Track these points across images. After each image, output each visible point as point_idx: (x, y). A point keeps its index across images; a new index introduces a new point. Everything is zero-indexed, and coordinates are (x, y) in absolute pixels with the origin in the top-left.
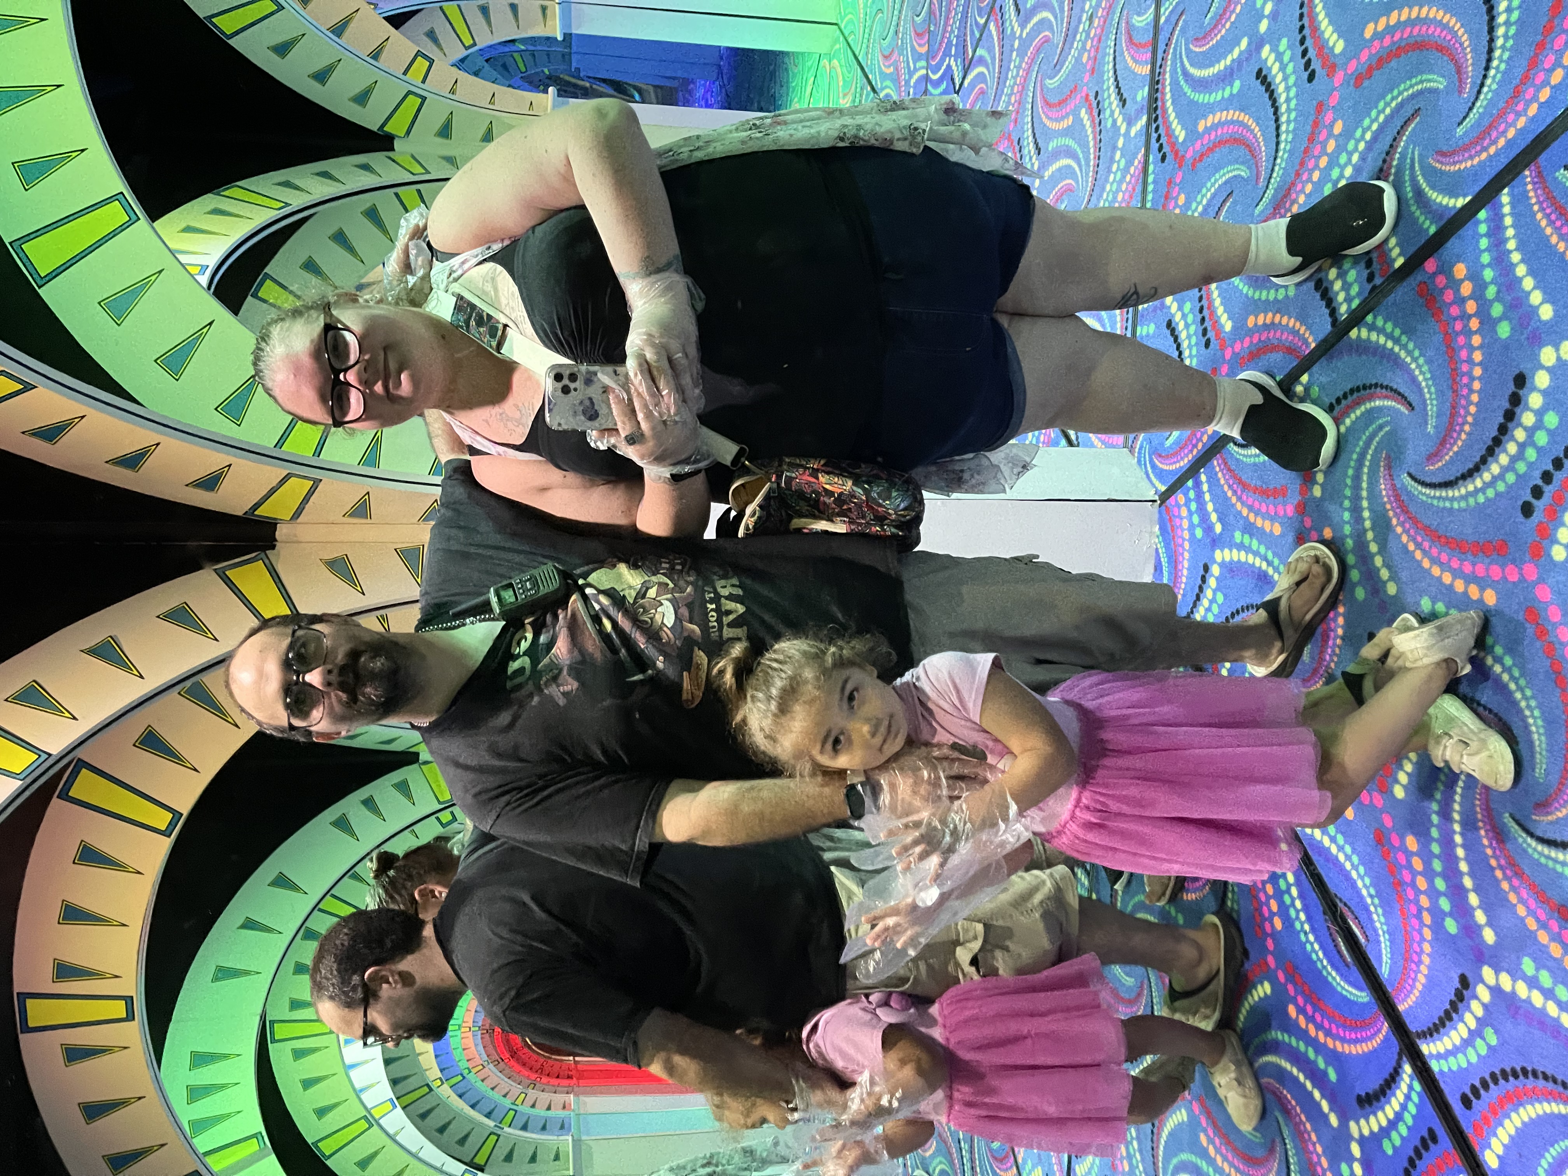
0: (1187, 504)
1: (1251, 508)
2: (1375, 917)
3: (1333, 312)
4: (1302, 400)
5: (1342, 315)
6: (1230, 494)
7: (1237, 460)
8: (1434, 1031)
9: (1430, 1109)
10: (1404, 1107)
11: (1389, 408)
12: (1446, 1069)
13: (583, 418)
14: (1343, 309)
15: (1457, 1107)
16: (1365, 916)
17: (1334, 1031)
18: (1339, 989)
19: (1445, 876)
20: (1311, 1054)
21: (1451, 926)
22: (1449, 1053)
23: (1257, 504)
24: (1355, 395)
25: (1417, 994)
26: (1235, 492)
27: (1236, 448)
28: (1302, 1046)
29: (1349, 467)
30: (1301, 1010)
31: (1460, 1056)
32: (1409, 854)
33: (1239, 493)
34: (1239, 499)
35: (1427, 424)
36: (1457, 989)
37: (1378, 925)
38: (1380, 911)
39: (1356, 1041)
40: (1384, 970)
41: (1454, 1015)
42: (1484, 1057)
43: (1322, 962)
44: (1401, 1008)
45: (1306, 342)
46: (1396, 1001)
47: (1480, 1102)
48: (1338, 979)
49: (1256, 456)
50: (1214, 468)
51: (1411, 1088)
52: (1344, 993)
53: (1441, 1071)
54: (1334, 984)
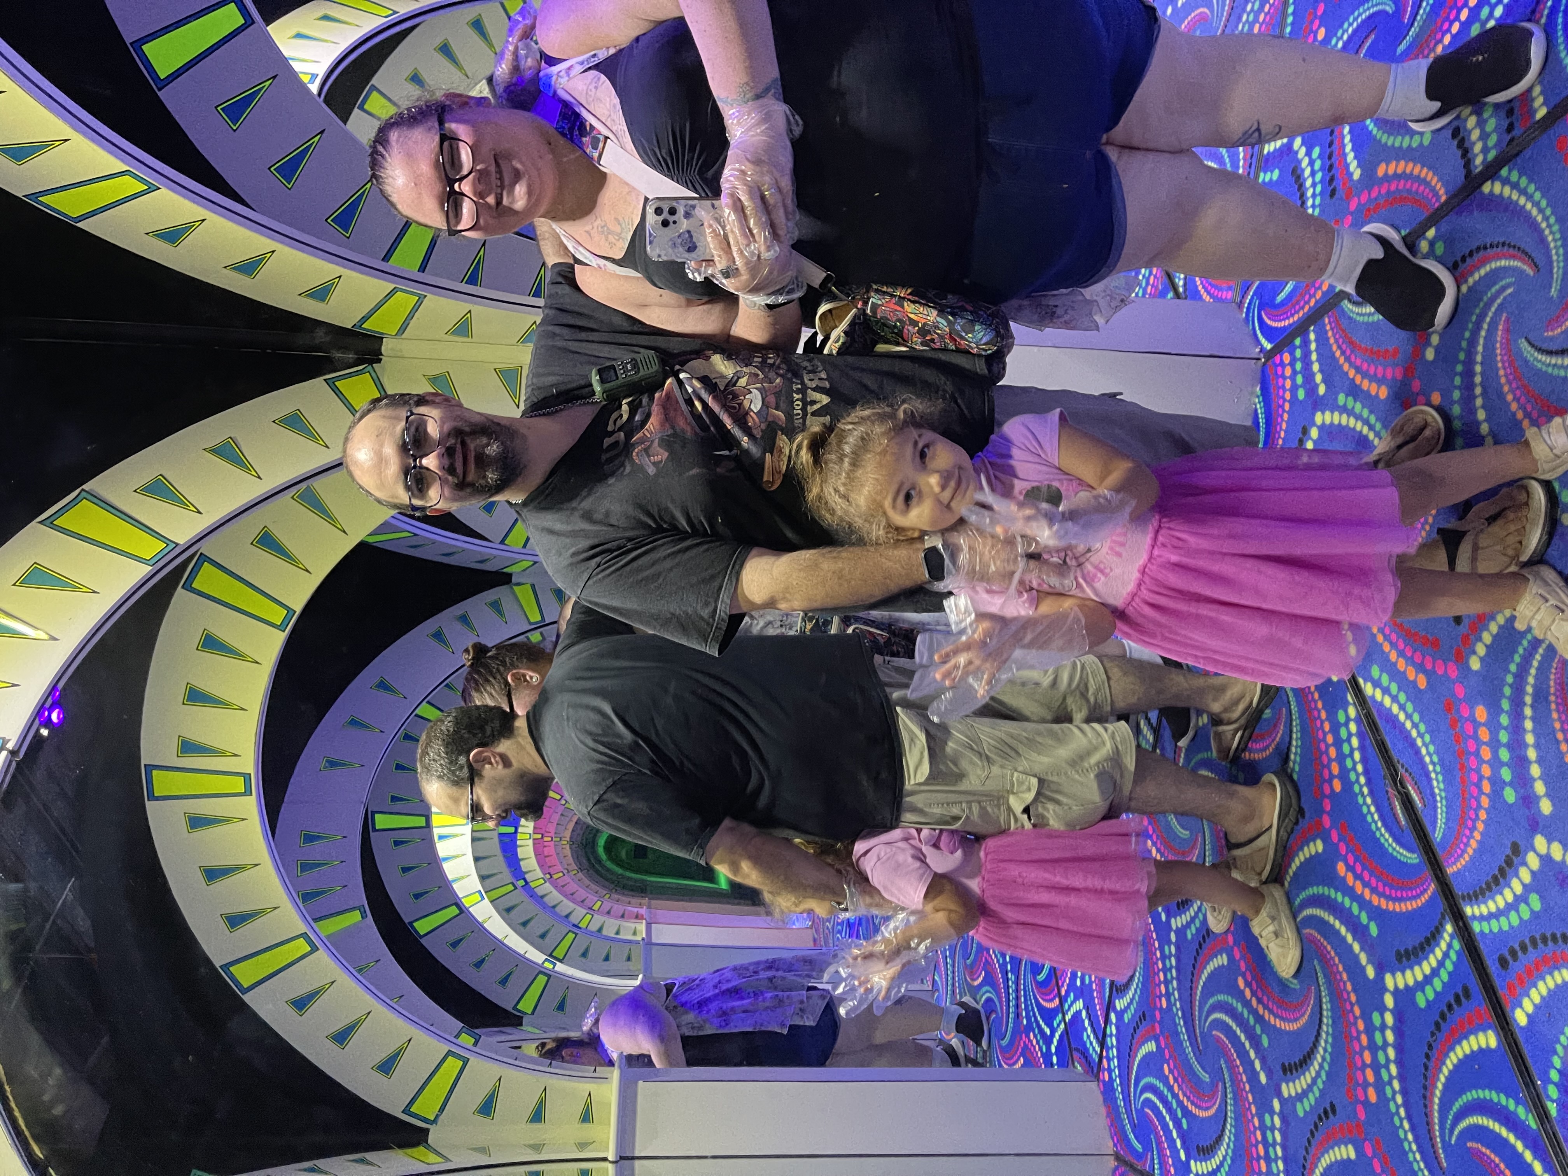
0: (1292, 364)
1: (1358, 370)
2: (1435, 783)
3: (1468, 163)
4: (1426, 257)
5: (1476, 167)
6: (1338, 354)
7: (1350, 318)
8: (1479, 895)
9: (1468, 966)
10: (1441, 964)
11: (1515, 269)
12: (1487, 931)
13: (681, 249)
14: (1479, 160)
15: (1493, 967)
16: (1425, 783)
17: (1381, 889)
18: (1390, 850)
19: (1509, 746)
20: (1355, 909)
21: (1510, 795)
22: (1491, 916)
23: (1365, 366)
24: (1481, 253)
25: (1467, 859)
26: (1343, 353)
27: (1350, 306)
28: (1347, 902)
29: (1466, 329)
30: (1350, 868)
31: (1503, 919)
32: (1476, 724)
33: (1348, 352)
34: (1347, 359)
35: (1551, 287)
36: (1508, 856)
37: (1437, 791)
38: (1440, 778)
39: (1400, 900)
40: (1438, 835)
41: (1501, 880)
42: (1526, 921)
43: (1376, 823)
44: (1450, 870)
45: (1436, 194)
46: (1445, 864)
47: (1517, 963)
48: (1390, 840)
49: (1370, 314)
50: (1324, 325)
51: (1450, 946)
52: (1395, 854)
53: (1482, 931)
54: (1386, 845)
